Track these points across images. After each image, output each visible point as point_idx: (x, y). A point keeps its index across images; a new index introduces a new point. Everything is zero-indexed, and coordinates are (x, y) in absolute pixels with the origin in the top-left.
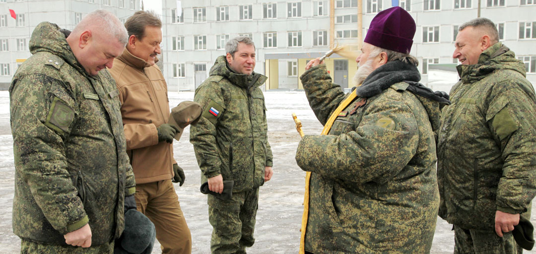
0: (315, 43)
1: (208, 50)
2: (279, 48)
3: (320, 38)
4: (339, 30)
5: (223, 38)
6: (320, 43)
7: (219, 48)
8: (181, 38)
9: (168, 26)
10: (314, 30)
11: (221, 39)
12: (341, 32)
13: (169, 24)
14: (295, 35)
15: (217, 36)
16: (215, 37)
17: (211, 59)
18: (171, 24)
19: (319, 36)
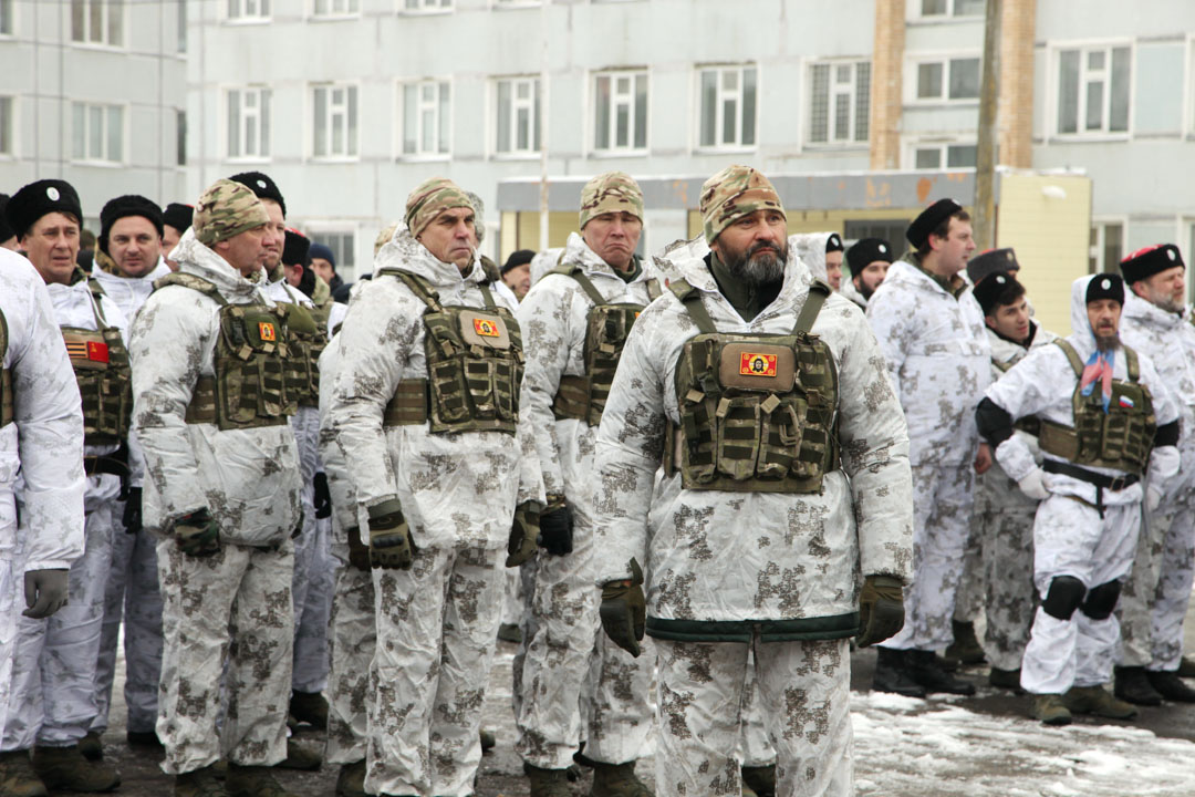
0: (818, 133)
1: (366, 160)
2: (655, 153)
3: (843, 100)
4: (930, 54)
5: (427, 97)
6: (842, 131)
7: (409, 148)
8: (263, 93)
9: (210, 32)
10: (814, 59)
11: (421, 106)
12: (939, 66)
13: (212, 23)
14: (730, 83)
15: (406, 87)
16: (395, 94)
17: (376, 208)
18: (223, 24)
19: (835, 88)
